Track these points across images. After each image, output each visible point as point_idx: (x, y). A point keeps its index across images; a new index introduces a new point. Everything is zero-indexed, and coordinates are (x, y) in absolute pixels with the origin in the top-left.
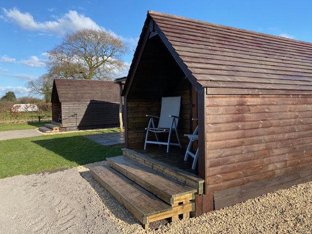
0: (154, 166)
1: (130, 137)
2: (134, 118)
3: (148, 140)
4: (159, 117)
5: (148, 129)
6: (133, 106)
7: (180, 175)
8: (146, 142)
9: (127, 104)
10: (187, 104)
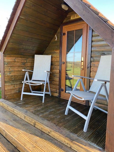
0: (36, 124)
1: (6, 89)
2: (10, 72)
3: (24, 92)
4: (33, 71)
5: (24, 82)
6: (9, 60)
7: (76, 144)
8: (23, 93)
9: (4, 59)
10: (56, 62)
